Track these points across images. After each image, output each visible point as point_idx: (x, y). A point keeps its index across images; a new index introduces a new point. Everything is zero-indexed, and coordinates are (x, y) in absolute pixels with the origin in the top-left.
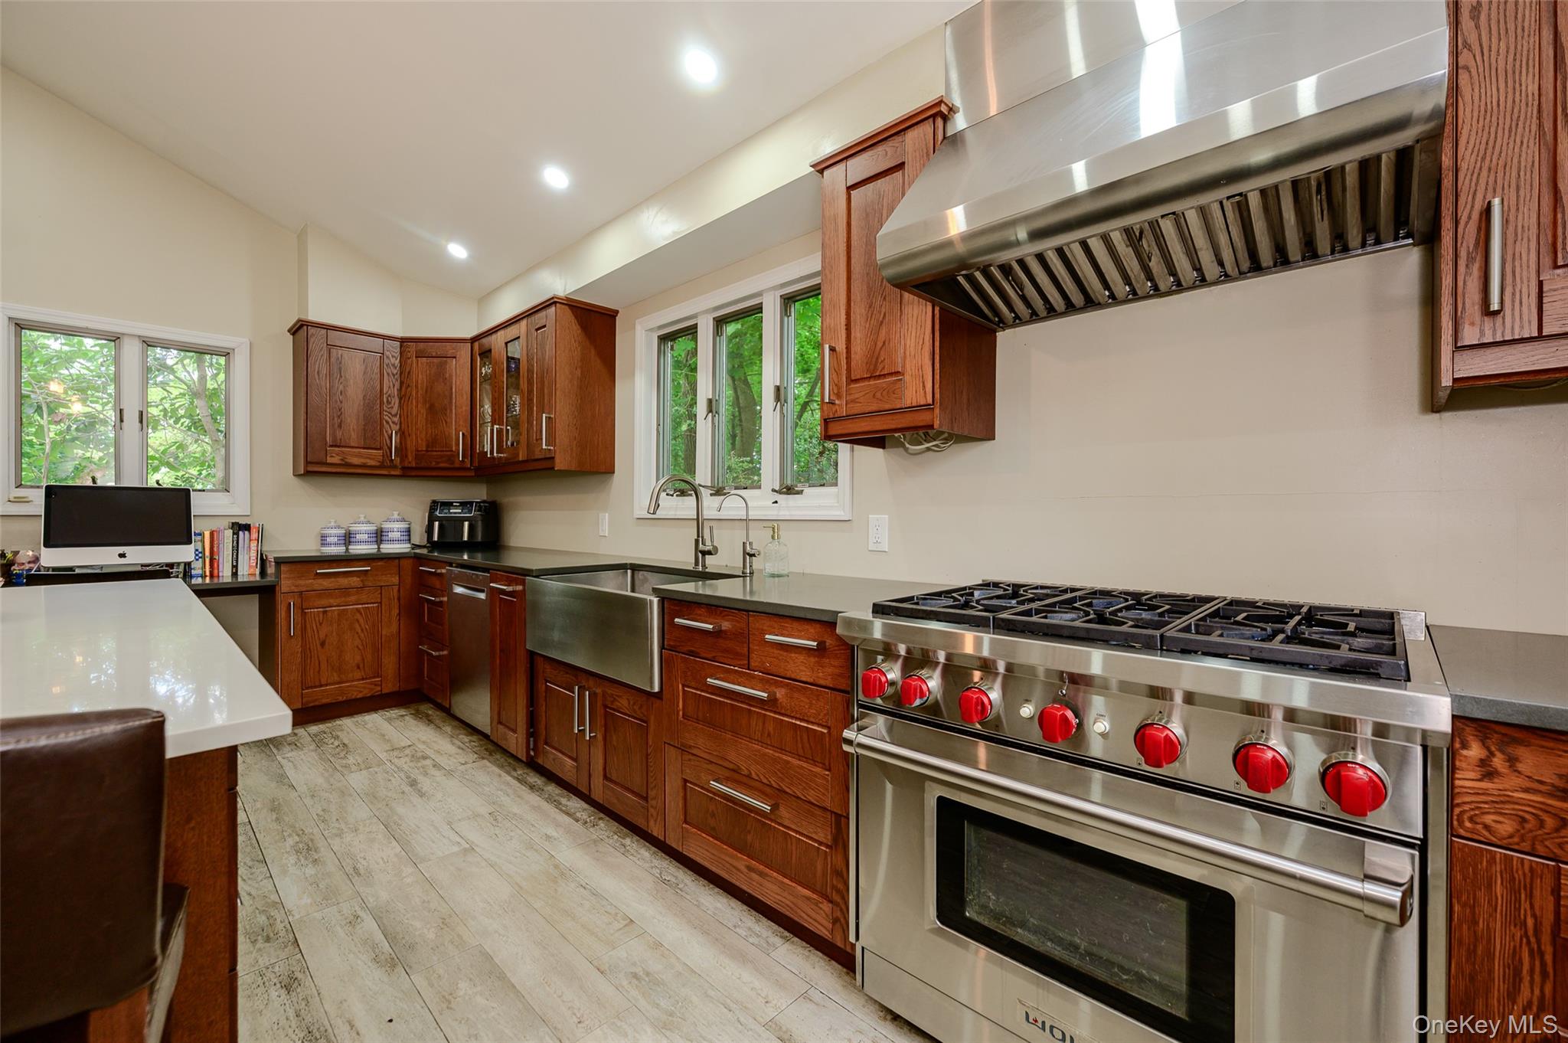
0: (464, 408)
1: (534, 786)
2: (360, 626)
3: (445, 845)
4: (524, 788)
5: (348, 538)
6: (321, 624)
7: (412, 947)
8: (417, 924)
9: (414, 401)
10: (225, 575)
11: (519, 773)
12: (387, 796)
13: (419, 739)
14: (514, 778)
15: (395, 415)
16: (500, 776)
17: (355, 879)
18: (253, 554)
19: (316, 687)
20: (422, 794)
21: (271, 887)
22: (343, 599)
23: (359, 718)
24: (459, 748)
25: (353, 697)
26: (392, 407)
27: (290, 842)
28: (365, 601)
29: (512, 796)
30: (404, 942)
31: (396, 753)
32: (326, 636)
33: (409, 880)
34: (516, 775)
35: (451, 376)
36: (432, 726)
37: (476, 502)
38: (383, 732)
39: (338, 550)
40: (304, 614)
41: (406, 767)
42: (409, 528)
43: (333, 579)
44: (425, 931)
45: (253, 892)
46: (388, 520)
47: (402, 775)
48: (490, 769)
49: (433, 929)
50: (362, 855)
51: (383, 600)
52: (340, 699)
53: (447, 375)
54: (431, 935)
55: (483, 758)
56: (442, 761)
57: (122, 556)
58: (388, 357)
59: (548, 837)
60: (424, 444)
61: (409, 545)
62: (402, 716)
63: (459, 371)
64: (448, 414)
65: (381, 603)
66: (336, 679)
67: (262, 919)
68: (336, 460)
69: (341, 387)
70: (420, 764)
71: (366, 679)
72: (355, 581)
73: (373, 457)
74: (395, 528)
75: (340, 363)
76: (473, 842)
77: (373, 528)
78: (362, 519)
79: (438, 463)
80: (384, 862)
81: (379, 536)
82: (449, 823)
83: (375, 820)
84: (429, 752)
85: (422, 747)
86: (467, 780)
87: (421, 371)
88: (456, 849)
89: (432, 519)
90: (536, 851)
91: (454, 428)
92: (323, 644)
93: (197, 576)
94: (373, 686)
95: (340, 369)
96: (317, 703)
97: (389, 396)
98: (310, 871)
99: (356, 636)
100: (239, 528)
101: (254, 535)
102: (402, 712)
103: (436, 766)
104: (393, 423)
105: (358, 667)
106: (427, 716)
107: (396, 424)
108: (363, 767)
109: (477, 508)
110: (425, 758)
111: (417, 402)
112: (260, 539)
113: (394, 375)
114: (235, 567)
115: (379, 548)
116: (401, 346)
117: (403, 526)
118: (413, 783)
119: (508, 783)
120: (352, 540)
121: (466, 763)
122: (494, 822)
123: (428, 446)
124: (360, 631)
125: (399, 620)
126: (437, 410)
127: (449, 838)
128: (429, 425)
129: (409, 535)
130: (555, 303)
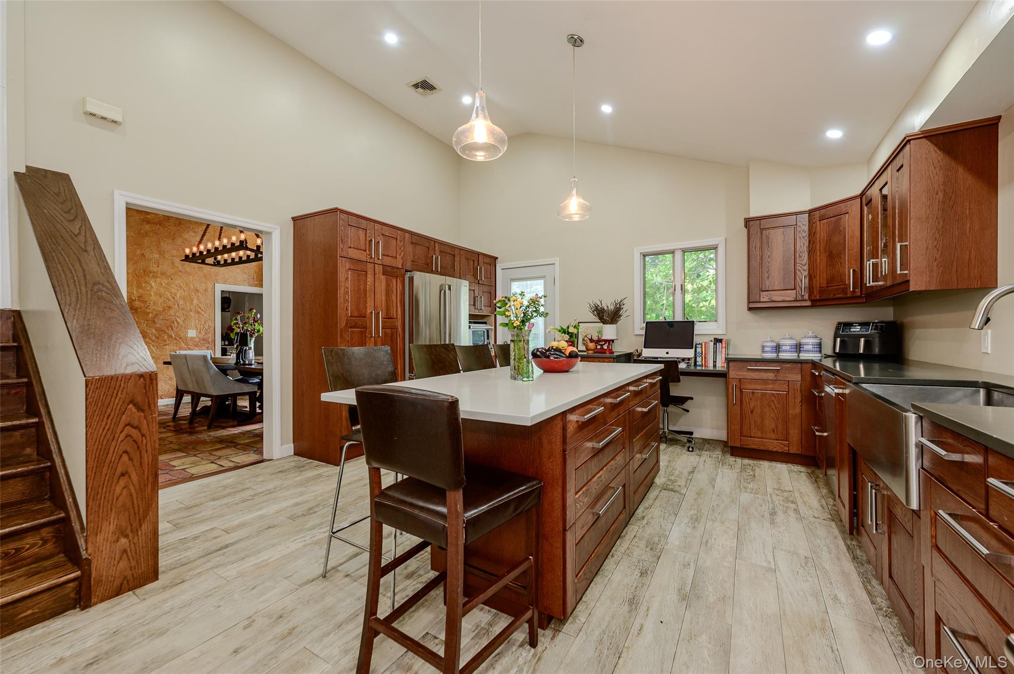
0: (855, 250)
1: (858, 558)
2: (775, 405)
3: (761, 558)
4: (848, 555)
5: (778, 348)
6: (751, 399)
7: (698, 598)
8: (711, 589)
9: (818, 252)
10: (710, 366)
11: (853, 543)
12: (752, 514)
13: (799, 490)
14: (846, 544)
15: (805, 265)
16: (836, 538)
17: (703, 547)
18: (723, 355)
19: (748, 437)
20: (773, 522)
21: (670, 528)
22: (764, 386)
23: (774, 464)
24: (822, 506)
25: (770, 449)
26: (803, 260)
27: (692, 512)
28: (777, 389)
29: (833, 555)
30: (697, 592)
31: (778, 492)
32: (754, 407)
33: (726, 564)
34: (849, 543)
35: (845, 228)
36: (815, 485)
37: (873, 323)
38: (781, 477)
39: (772, 356)
40: (741, 392)
41: (777, 502)
42: (821, 342)
43: (757, 373)
44: (711, 595)
45: (663, 526)
46: (805, 337)
47: (771, 506)
48: (833, 530)
49: (715, 597)
50: (715, 537)
51: (790, 390)
52: (762, 448)
53: (842, 228)
54: (712, 600)
55: (833, 520)
56: (803, 509)
57: (667, 353)
58: (800, 226)
59: (835, 598)
60: (825, 282)
61: (820, 355)
62: (801, 472)
63: (851, 223)
64: (842, 257)
65: (788, 392)
66: (760, 435)
67: (656, 539)
68: (766, 299)
69: (769, 253)
70: (787, 505)
71: (779, 440)
72: (771, 376)
73: (790, 295)
74: (809, 343)
75: (768, 238)
76: (779, 567)
77: (794, 342)
78: (787, 336)
79: (834, 295)
80: (722, 547)
81: (798, 347)
82: (774, 548)
83: (736, 523)
84: (799, 501)
85: (797, 494)
86: (810, 528)
87: (822, 229)
88: (765, 564)
89: (836, 336)
90: (818, 600)
91: (847, 267)
92: (752, 412)
93: (700, 366)
94: (783, 446)
95: (768, 242)
96: (748, 447)
97: (801, 252)
98: (689, 530)
99: (772, 411)
100: (717, 341)
101: (724, 345)
102: (803, 469)
103: (796, 511)
104: (804, 270)
105: (773, 431)
106: (818, 477)
107: (806, 271)
108: (754, 491)
109: (874, 327)
110: (793, 502)
111: (820, 253)
112: (727, 348)
113: (804, 237)
114: (715, 362)
115: (798, 356)
116: (809, 216)
117: (816, 341)
118: (773, 514)
119: (838, 546)
120: (780, 349)
121: (818, 518)
122: (803, 564)
123: (828, 283)
124: (774, 408)
125: (801, 405)
126: (834, 255)
127: (766, 556)
128: (829, 268)
129: (821, 348)
130: (909, 141)
